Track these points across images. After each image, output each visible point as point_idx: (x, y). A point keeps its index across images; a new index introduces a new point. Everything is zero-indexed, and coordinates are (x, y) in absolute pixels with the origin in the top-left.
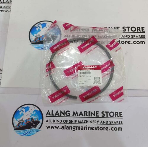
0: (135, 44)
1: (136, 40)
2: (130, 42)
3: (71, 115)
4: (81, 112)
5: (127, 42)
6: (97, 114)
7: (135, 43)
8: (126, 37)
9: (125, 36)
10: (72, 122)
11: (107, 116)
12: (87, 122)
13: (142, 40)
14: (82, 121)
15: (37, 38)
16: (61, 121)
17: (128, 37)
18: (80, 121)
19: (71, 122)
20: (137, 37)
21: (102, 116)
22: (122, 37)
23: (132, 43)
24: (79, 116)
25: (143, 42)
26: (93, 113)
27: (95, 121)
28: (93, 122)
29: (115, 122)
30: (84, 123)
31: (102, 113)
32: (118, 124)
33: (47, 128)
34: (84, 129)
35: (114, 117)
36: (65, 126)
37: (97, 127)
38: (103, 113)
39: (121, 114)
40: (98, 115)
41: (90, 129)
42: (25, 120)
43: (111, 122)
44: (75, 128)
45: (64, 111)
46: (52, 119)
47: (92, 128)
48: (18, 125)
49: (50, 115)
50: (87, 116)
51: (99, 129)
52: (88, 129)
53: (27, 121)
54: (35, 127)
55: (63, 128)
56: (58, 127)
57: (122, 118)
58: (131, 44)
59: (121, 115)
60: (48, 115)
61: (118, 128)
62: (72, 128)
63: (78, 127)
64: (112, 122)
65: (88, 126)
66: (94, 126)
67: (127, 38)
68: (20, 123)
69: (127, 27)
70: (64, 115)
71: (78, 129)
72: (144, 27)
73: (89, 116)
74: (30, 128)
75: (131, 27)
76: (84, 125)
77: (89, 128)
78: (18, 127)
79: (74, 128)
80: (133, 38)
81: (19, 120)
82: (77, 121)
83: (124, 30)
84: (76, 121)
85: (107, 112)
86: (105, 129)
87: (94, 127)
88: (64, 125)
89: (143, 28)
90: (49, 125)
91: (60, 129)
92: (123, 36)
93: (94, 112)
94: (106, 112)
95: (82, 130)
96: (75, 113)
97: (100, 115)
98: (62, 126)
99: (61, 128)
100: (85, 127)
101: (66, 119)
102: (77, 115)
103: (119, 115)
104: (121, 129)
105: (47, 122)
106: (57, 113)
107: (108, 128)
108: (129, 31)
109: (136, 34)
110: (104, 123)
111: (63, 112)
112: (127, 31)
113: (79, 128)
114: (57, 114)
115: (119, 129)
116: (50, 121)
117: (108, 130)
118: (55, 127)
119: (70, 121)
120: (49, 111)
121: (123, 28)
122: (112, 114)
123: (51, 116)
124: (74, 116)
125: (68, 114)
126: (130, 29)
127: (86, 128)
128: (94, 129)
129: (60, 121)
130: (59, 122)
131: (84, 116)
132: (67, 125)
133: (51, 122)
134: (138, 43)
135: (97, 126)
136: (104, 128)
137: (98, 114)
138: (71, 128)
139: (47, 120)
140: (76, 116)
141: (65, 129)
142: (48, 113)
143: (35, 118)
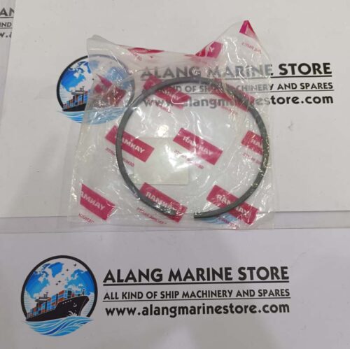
0: (311, 103)
1: (313, 94)
2: (297, 98)
3: (165, 280)
4: (189, 271)
5: (290, 100)
6: (227, 274)
7: (309, 100)
8: (289, 87)
9: (285, 85)
10: (168, 296)
11: (252, 278)
12: (203, 294)
13: (327, 94)
14: (193, 292)
15: (76, 96)
16: (140, 295)
17: (293, 87)
18: (187, 293)
19: (164, 295)
20: (314, 86)
21: (240, 278)
22: (279, 88)
23: (302, 102)
24: (185, 280)
25: (328, 99)
26: (219, 272)
27: (223, 291)
28: (219, 294)
29: (271, 291)
30: (197, 298)
31: (240, 270)
32: (278, 296)
33: (108, 314)
34: (199, 313)
35: (269, 279)
36: (151, 306)
37: (229, 305)
38: (242, 271)
39: (286, 273)
40: (229, 276)
41: (212, 313)
42: (53, 297)
43: (262, 292)
44: (176, 310)
45: (148, 270)
46: (120, 290)
47: (217, 310)
48: (36, 309)
49: (114, 281)
50: (204, 279)
51: (234, 309)
52: (208, 313)
53: (57, 298)
54: (78, 312)
55: (145, 312)
56: (135, 309)
57: (288, 282)
58: (300, 103)
59: (285, 275)
60: (109, 282)
61: (280, 306)
62: (169, 312)
63: (183, 308)
64: (264, 293)
65: (208, 303)
66: (222, 303)
67: (291, 89)
68: (39, 303)
69: (289, 65)
70: (148, 279)
71: (183, 313)
72: (329, 64)
73: (209, 279)
74: (65, 316)
75: (298, 65)
76: (197, 303)
77: (210, 309)
78: (36, 314)
79: (174, 312)
80: (305, 89)
81: (37, 296)
82: (181, 294)
83: (283, 72)
84: (177, 293)
85: (251, 269)
86: (248, 309)
87: (222, 306)
88: (147, 305)
89: (327, 66)
90: (111, 305)
91: (139, 314)
92: (280, 85)
93: (221, 269)
94: (249, 268)
95: (193, 315)
96: (175, 273)
97: (235, 275)
98: (144, 308)
99: (141, 313)
100: (199, 308)
101: (153, 289)
102: (180, 280)
103: (280, 274)
104: (286, 308)
105: (107, 299)
106: (131, 276)
107: (255, 307)
108: (293, 73)
109: (311, 81)
110: (246, 296)
111: (146, 274)
112: (290, 73)
113: (185, 310)
114: (131, 279)
115: (282, 308)
116: (114, 296)
117: (255, 312)
118: (126, 311)
119: (162, 293)
120: (110, 273)
121: (280, 67)
122: (263, 273)
123: (116, 283)
124: (173, 281)
125: (158, 278)
126: (296, 68)
127: (201, 310)
128: (222, 310)
129: (138, 296)
130: (135, 297)
131: (196, 281)
132: (155, 304)
133: (116, 298)
134: (317, 100)
135: (227, 303)
136: (246, 307)
137: (230, 274)
138: (165, 310)
139: (107, 294)
140: (178, 281)
141: (151, 314)
142: (109, 276)
143: (77, 290)
